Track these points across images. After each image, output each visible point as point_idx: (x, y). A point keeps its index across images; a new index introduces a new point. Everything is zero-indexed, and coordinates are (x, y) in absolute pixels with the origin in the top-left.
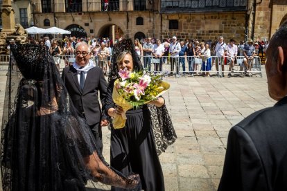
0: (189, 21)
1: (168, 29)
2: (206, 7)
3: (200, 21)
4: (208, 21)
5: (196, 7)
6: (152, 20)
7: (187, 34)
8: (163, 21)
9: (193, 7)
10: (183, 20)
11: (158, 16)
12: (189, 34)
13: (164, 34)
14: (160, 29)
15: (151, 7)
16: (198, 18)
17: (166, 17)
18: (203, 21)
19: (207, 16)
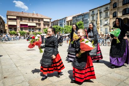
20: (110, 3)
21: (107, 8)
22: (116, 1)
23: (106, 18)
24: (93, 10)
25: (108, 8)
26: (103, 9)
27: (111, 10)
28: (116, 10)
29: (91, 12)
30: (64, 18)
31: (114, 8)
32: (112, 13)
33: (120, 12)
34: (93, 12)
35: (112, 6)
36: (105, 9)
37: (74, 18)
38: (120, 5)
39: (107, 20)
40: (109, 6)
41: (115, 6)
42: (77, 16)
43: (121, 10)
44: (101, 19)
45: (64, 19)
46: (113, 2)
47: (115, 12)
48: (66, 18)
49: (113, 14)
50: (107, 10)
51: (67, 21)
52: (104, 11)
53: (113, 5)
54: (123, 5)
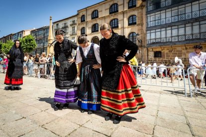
0: (170, 51)
1: (153, 58)
2: (186, 40)
3: (181, 51)
4: (189, 50)
5: (177, 40)
6: (141, 52)
7: (170, 61)
8: (149, 52)
9: (173, 41)
10: (165, 51)
11: (145, 49)
12: (171, 60)
13: (150, 60)
14: (147, 57)
15: (140, 44)
16: (179, 49)
17: (151, 50)
18: (184, 51)
19: (188, 47)
20: (78, 14)
21: (74, 21)
22: (84, 13)
23: (73, 35)
24: (57, 23)
25: (76, 22)
26: (69, 22)
27: (79, 24)
28: (84, 25)
29: (55, 25)
30: (21, 32)
31: (82, 21)
32: (80, 28)
33: (89, 28)
34: (57, 25)
35: (80, 19)
36: (72, 23)
37: (32, 32)
38: (89, 18)
39: (74, 38)
40: (76, 19)
41: (83, 19)
42: (37, 29)
43: (90, 25)
44: (67, 36)
45: (20, 34)
46: (81, 14)
47: (84, 28)
48: (22, 31)
49: (82, 30)
50: (74, 24)
51: (24, 36)
52: (71, 25)
53: (82, 18)
54: (92, 18)
